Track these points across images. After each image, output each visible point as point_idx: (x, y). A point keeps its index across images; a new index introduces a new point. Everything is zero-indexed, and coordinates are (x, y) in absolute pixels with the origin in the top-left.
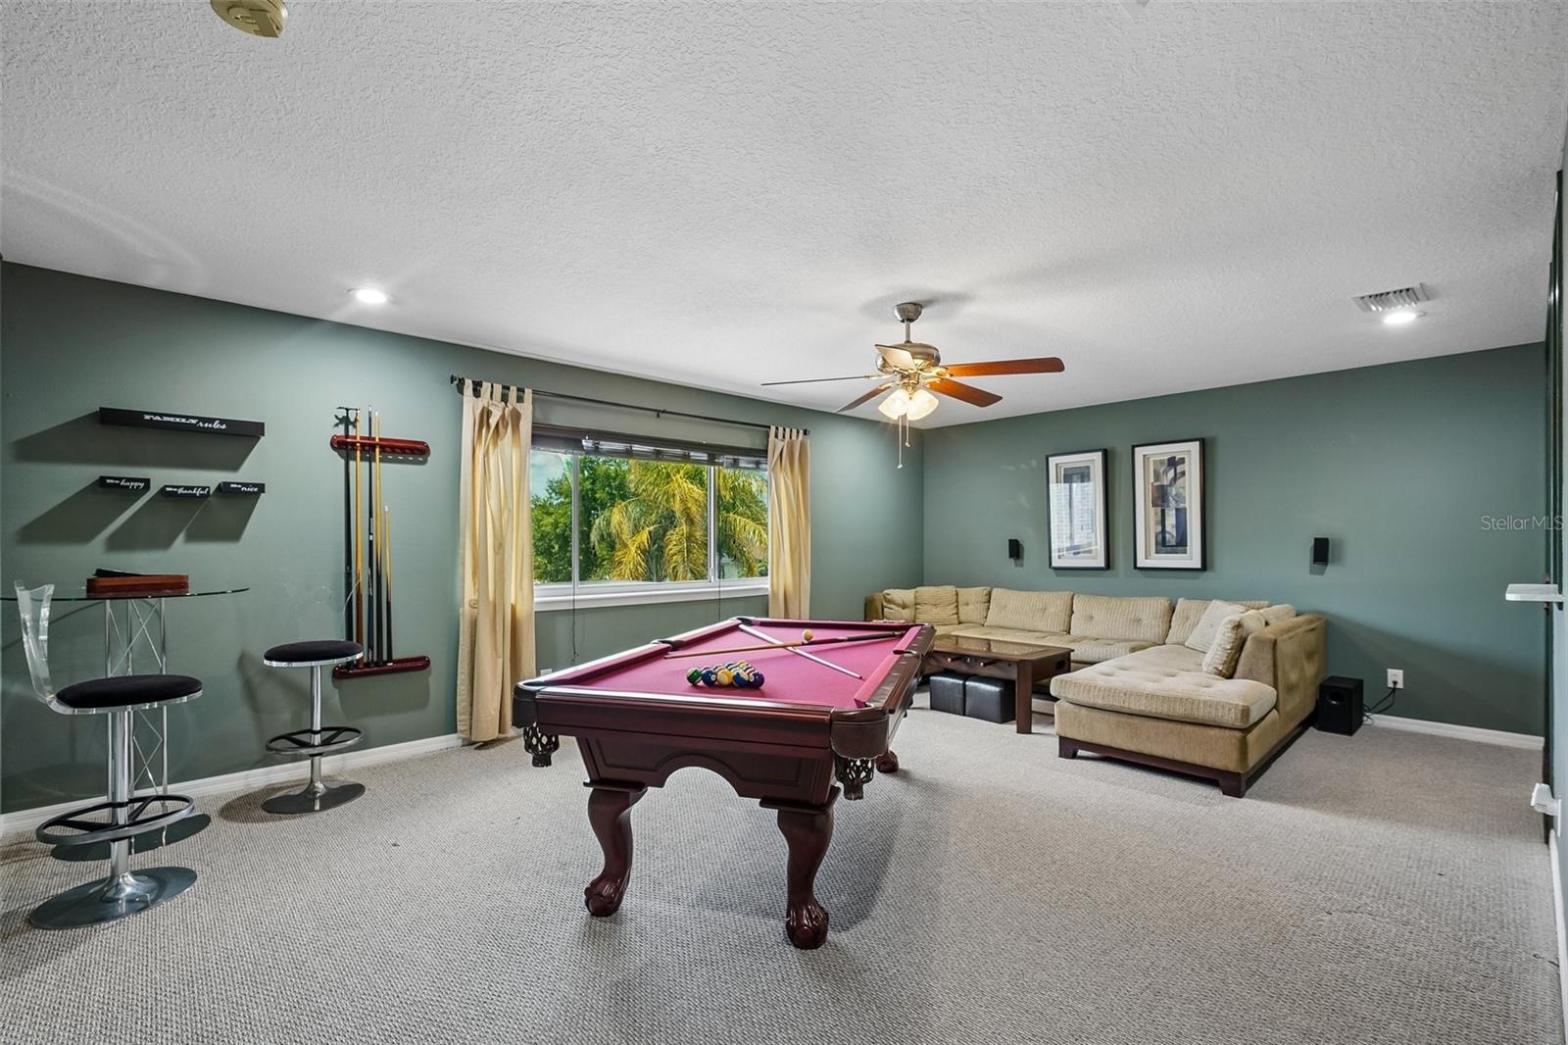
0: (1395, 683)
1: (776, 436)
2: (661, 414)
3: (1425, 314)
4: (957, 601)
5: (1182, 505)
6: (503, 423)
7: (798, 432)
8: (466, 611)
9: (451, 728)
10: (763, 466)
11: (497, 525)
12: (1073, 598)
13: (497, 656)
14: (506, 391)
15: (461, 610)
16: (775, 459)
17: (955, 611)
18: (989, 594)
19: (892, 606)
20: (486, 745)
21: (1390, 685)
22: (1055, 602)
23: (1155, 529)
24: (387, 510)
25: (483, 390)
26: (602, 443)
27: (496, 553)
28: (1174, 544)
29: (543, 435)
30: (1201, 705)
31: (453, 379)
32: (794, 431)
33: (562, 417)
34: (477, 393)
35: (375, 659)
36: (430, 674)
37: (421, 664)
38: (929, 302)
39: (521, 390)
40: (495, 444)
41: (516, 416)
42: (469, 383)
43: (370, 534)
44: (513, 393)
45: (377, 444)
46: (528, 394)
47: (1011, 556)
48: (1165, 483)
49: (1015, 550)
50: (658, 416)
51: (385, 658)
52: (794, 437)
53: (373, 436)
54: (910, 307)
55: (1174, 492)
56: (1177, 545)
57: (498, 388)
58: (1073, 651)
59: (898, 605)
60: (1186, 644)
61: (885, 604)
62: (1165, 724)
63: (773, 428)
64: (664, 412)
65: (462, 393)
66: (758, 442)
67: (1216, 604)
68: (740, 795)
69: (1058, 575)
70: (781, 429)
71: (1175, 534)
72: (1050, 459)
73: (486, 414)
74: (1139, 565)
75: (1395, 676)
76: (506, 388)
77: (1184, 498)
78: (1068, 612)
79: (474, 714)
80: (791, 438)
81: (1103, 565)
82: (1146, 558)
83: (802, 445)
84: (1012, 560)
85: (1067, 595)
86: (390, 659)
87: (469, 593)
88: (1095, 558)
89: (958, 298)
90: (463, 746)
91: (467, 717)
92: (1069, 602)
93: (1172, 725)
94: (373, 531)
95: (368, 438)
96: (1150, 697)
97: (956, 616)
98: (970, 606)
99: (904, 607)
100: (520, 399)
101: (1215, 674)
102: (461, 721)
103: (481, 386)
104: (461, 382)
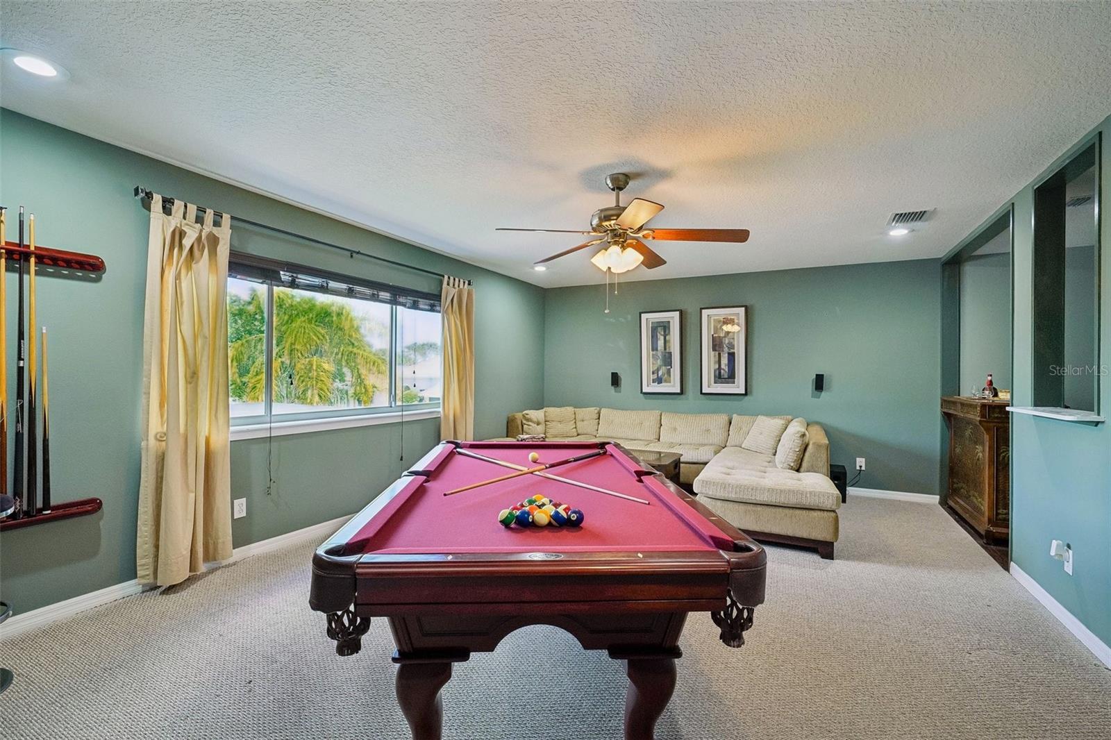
0: (861, 467)
1: (448, 284)
2: (354, 255)
3: (913, 230)
4: (575, 419)
5: (732, 351)
6: (199, 246)
7: (464, 282)
8: (151, 445)
9: (130, 572)
10: (438, 308)
11: (190, 352)
12: (661, 416)
13: (189, 491)
14: (201, 214)
15: (143, 444)
16: (447, 303)
17: (574, 426)
18: (599, 413)
19: (530, 423)
20: (171, 589)
21: (858, 468)
22: (649, 418)
23: (714, 366)
24: (44, 331)
25: (174, 209)
26: (299, 276)
27: (188, 382)
28: (726, 376)
29: (241, 265)
30: (808, 495)
31: (136, 192)
32: (462, 281)
33: (260, 247)
34: (167, 211)
35: (25, 508)
36: (101, 519)
37: (92, 506)
38: (638, 175)
39: (218, 215)
40: (189, 268)
41: (213, 241)
42: (157, 200)
43: (20, 358)
44: (209, 216)
45: (33, 253)
46: (226, 219)
47: (612, 385)
48: (721, 335)
49: (615, 380)
50: (352, 256)
51: (39, 504)
52: (461, 286)
53: (26, 242)
54: (621, 176)
55: (727, 342)
56: (729, 378)
57: (192, 209)
58: (682, 455)
59: (534, 422)
60: (743, 446)
61: (524, 422)
62: (781, 509)
63: (446, 277)
64: (358, 253)
65: (149, 209)
66: (433, 288)
67: (760, 418)
68: (586, 647)
69: (646, 398)
70: (452, 278)
71: (727, 370)
72: (642, 315)
73: (178, 235)
74: (703, 391)
75: (861, 462)
76: (201, 210)
77: (734, 346)
78: (659, 426)
79: (161, 556)
80: (459, 286)
81: (679, 391)
82: (709, 387)
83: (470, 294)
84: (613, 387)
85: (658, 412)
86: (47, 505)
87: (155, 425)
88: (674, 386)
89: (663, 175)
90: (143, 592)
91: (150, 560)
92: (659, 418)
93: (787, 511)
94: (25, 355)
95: (19, 245)
96: (771, 490)
97: (575, 429)
98: (585, 422)
99: (538, 424)
100: (217, 224)
101: (789, 469)
102: (141, 565)
103: (173, 204)
104: (149, 196)
